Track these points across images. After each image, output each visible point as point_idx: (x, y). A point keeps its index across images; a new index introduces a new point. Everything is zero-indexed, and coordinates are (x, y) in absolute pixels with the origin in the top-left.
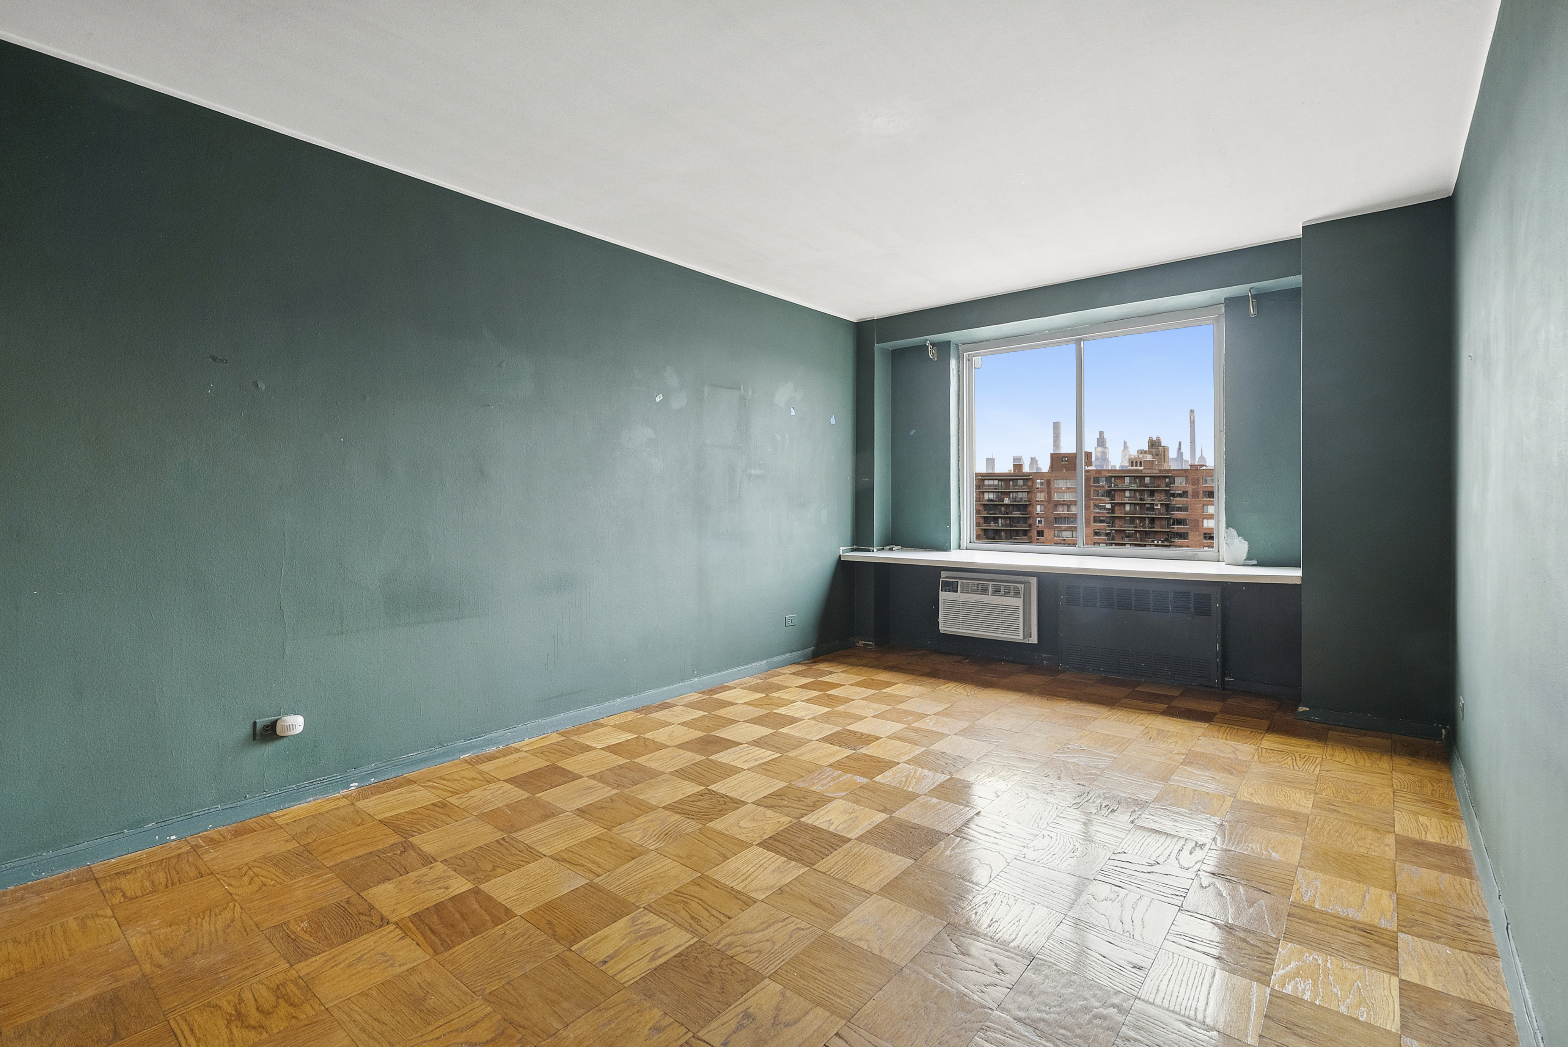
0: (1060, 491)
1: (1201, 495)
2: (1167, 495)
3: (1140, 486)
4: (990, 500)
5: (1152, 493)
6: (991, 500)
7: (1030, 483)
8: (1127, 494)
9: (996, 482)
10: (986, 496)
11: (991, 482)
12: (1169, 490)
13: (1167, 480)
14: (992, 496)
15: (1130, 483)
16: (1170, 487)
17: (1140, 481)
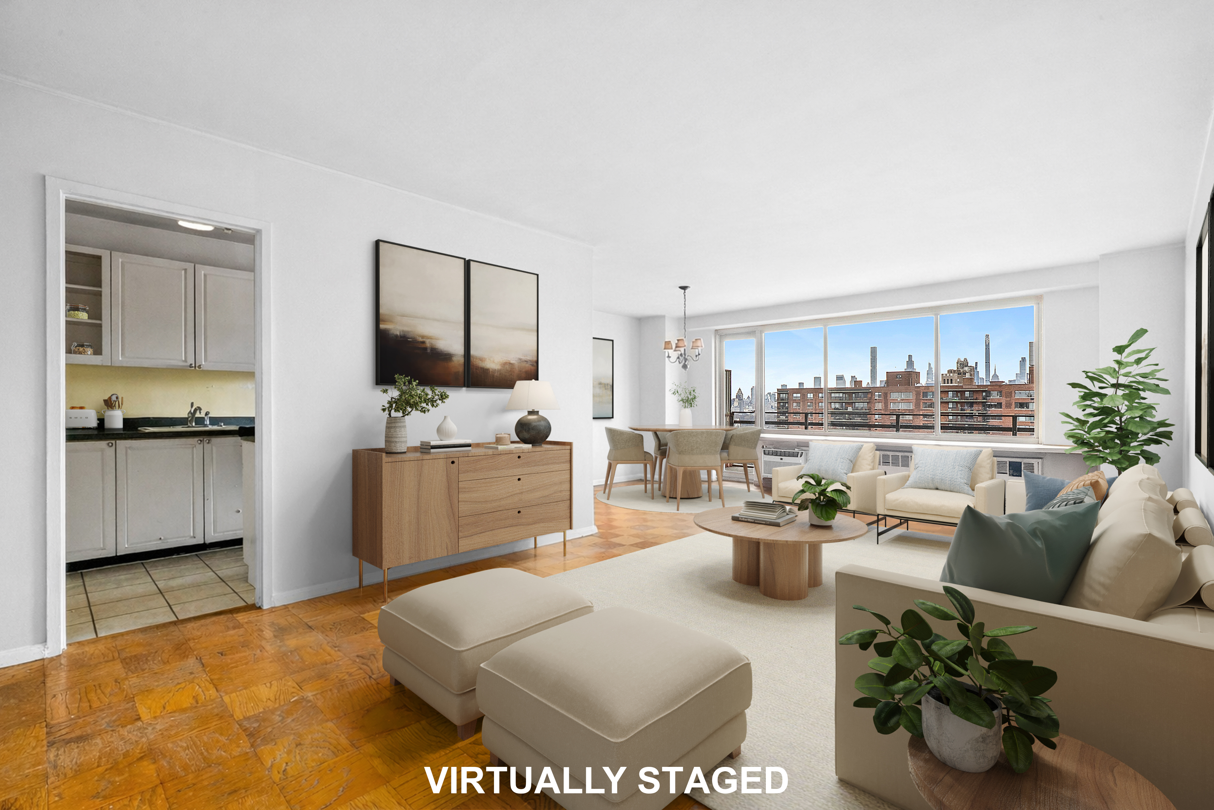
0: (895, 401)
1: (1013, 405)
2: (984, 406)
3: (961, 399)
4: (835, 409)
5: (971, 404)
6: (837, 409)
7: (870, 396)
8: (951, 405)
9: (841, 395)
10: (833, 406)
11: (837, 395)
12: (986, 402)
13: (984, 394)
14: (837, 406)
15: (953, 397)
16: (986, 399)
17: (961, 395)
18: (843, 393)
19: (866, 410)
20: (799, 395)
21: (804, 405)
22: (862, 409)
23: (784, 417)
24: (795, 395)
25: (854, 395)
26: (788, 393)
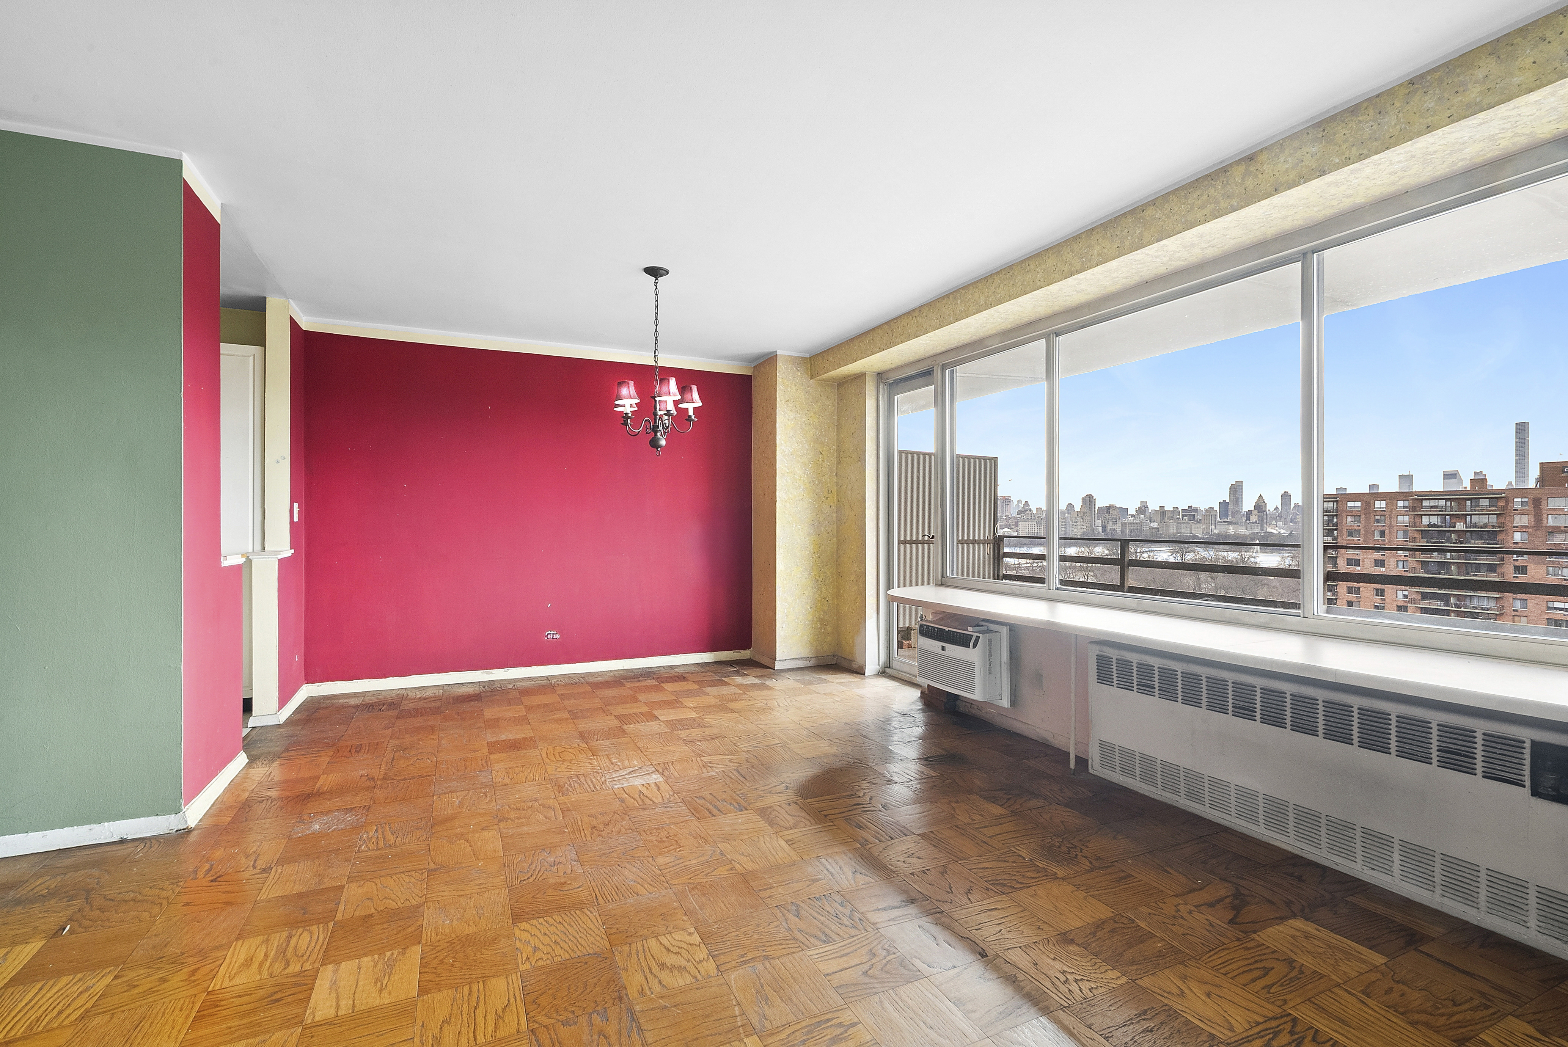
18: (1446, 500)
19: (1493, 527)
20: (1358, 504)
21: (1367, 519)
22: (1485, 525)
23: (1330, 539)
24: (1350, 504)
25: (1468, 503)
26: (1337, 501)
